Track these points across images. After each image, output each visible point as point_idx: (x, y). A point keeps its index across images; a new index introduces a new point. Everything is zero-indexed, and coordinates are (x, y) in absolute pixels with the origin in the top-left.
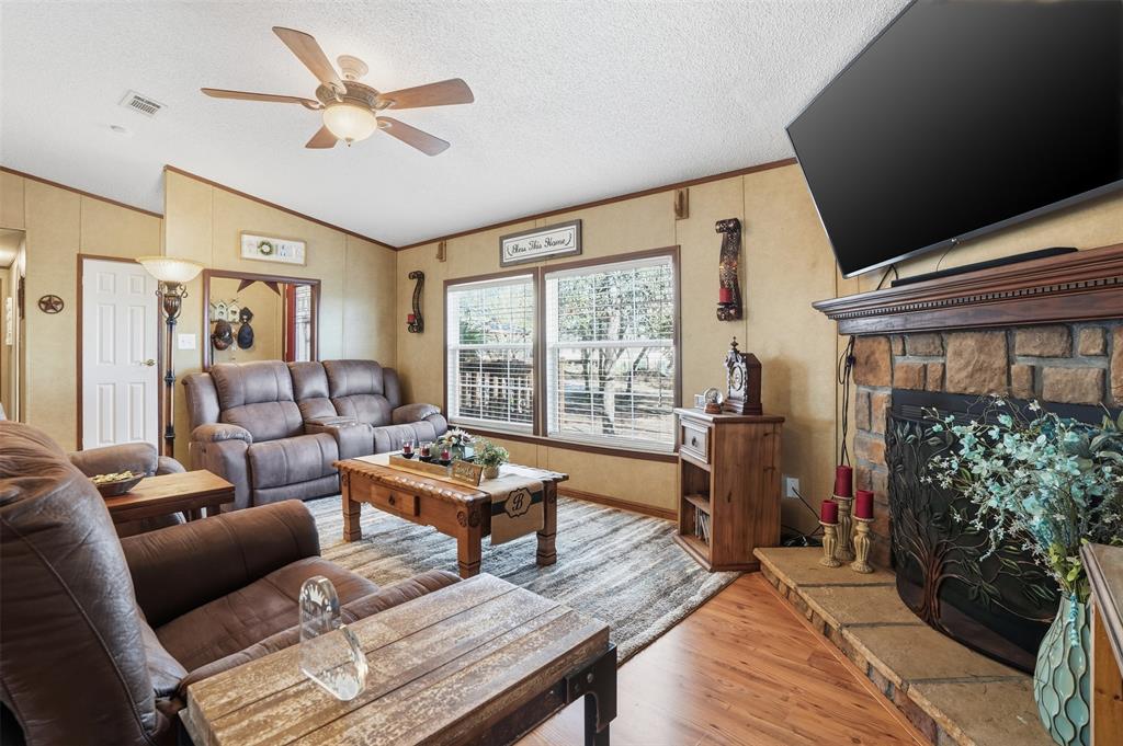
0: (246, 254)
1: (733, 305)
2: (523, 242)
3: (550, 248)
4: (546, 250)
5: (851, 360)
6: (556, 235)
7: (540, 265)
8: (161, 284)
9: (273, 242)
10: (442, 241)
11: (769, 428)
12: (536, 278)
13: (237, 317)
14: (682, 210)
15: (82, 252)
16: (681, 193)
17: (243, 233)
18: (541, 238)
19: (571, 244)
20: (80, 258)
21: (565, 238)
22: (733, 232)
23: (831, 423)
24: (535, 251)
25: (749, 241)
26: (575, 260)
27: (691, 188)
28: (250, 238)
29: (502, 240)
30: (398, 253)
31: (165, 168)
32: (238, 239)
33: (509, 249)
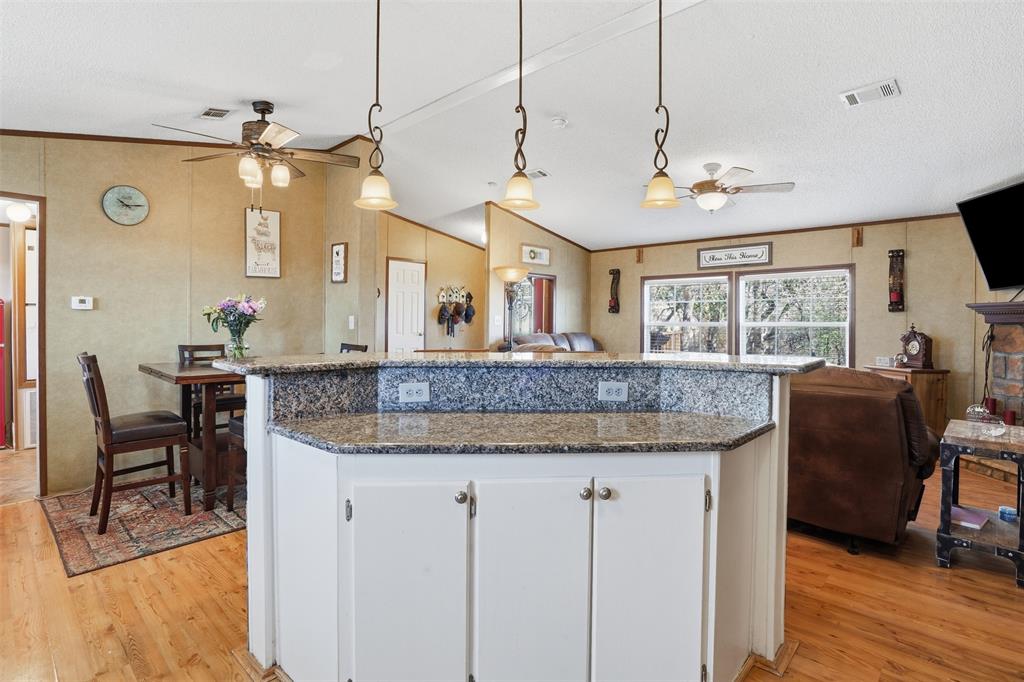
0: (524, 260)
1: (898, 303)
2: (718, 254)
3: (743, 259)
4: (739, 261)
5: (992, 338)
6: (749, 251)
7: (734, 270)
8: (506, 284)
9: (537, 250)
10: (640, 248)
11: (940, 376)
12: (730, 279)
13: (464, 299)
14: (859, 241)
15: (390, 255)
16: (858, 231)
17: (523, 244)
18: (736, 252)
19: (763, 258)
20: (388, 259)
21: (759, 254)
22: (898, 259)
23: (970, 374)
24: (731, 260)
25: (911, 264)
26: (767, 268)
27: (865, 228)
28: (526, 249)
29: (699, 251)
30: (593, 255)
31: (488, 203)
32: (521, 250)
33: (706, 258)
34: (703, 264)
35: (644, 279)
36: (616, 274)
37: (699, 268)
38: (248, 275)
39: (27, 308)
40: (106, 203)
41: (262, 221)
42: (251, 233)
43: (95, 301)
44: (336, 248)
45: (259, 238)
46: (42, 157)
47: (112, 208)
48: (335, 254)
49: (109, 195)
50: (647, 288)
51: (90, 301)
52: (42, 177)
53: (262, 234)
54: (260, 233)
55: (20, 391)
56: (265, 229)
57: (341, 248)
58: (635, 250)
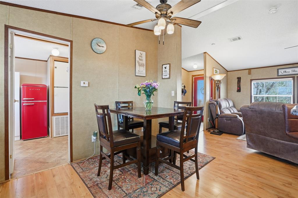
0: (214, 73)
2: (288, 70)
7: (296, 76)
9: (217, 70)
10: (250, 69)
13: (183, 87)
18: (297, 69)
28: (215, 69)
29: (278, 70)
30: (228, 72)
31: (204, 53)
32: (213, 70)
33: (281, 72)
34: (280, 74)
35: (251, 80)
36: (239, 79)
37: (278, 75)
38: (136, 75)
39: (54, 88)
40: (93, 44)
41: (141, 55)
42: (137, 59)
43: (89, 83)
44: (164, 66)
45: (140, 61)
46: (72, 25)
47: (95, 47)
48: (164, 68)
49: (94, 41)
50: (252, 83)
51: (87, 83)
52: (71, 32)
53: (141, 60)
54: (140, 60)
55: (52, 117)
56: (141, 58)
57: (168, 66)
58: (248, 70)
